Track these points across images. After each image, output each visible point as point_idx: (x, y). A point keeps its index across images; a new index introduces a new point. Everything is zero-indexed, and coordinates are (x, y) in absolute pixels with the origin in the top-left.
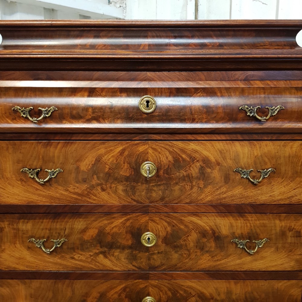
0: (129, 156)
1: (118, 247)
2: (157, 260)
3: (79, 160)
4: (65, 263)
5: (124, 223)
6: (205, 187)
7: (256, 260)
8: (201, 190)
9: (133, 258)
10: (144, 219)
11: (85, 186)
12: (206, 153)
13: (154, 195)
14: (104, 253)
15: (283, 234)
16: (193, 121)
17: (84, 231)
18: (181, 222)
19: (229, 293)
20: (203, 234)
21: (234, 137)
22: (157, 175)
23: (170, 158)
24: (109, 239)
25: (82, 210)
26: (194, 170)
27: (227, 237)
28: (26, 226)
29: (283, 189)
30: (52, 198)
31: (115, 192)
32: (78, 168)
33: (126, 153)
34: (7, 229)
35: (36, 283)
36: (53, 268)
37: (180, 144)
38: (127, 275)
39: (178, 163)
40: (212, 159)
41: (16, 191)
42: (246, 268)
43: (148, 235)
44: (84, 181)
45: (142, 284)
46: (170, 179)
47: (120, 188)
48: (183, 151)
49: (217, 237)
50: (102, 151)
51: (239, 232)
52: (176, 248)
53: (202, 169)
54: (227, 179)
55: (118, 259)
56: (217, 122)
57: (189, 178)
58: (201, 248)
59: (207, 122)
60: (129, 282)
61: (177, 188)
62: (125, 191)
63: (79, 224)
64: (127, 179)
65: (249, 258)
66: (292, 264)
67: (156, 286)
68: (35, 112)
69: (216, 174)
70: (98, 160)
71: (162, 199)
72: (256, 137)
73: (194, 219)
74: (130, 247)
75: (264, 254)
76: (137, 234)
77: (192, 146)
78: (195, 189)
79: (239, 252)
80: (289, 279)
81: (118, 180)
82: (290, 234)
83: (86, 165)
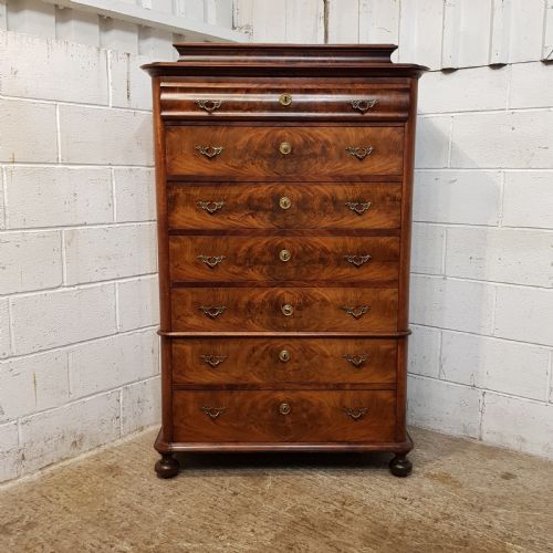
0: (272, 138)
1: (263, 210)
2: (291, 220)
3: (236, 141)
4: (223, 222)
5: (267, 191)
6: (326, 162)
7: (364, 220)
8: (323, 164)
9: (273, 219)
10: (282, 187)
11: (240, 161)
12: (326, 137)
13: (289, 168)
14: (252, 215)
15: (383, 199)
16: (317, 111)
17: (237, 196)
18: (309, 190)
19: (345, 247)
20: (325, 199)
21: (344, 124)
22: (292, 153)
23: (301, 140)
24: (256, 203)
25: (237, 180)
26: (318, 150)
27: (342, 201)
28: (196, 192)
29: (382, 164)
30: (215, 169)
31: (262, 166)
32: (235, 147)
33: (270, 136)
34: (181, 195)
35: (200, 239)
36: (214, 226)
37: (307, 129)
38: (268, 232)
39: (307, 144)
40: (331, 141)
41: (190, 164)
42: (357, 226)
43: (284, 200)
44: (240, 157)
45: (279, 240)
46: (301, 156)
47: (265, 162)
48: (310, 134)
49: (335, 201)
50: (253, 135)
51: (350, 197)
52: (305, 210)
53: (323, 147)
54: (341, 156)
55: (262, 219)
56: (334, 112)
57: (314, 155)
58: (324, 210)
59: (327, 112)
60: (270, 238)
61: (306, 162)
62: (269, 165)
63: (234, 191)
64: (270, 156)
65: (359, 218)
66: (391, 223)
67: (290, 242)
68: (210, 104)
69: (333, 151)
70: (250, 141)
71: (295, 172)
72: (360, 124)
73: (318, 187)
74: (272, 210)
75: (369, 215)
76: (276, 198)
77: (317, 131)
78: (319, 164)
79: (351, 213)
80: (389, 236)
81: (264, 157)
82: (388, 199)
83: (240, 145)
